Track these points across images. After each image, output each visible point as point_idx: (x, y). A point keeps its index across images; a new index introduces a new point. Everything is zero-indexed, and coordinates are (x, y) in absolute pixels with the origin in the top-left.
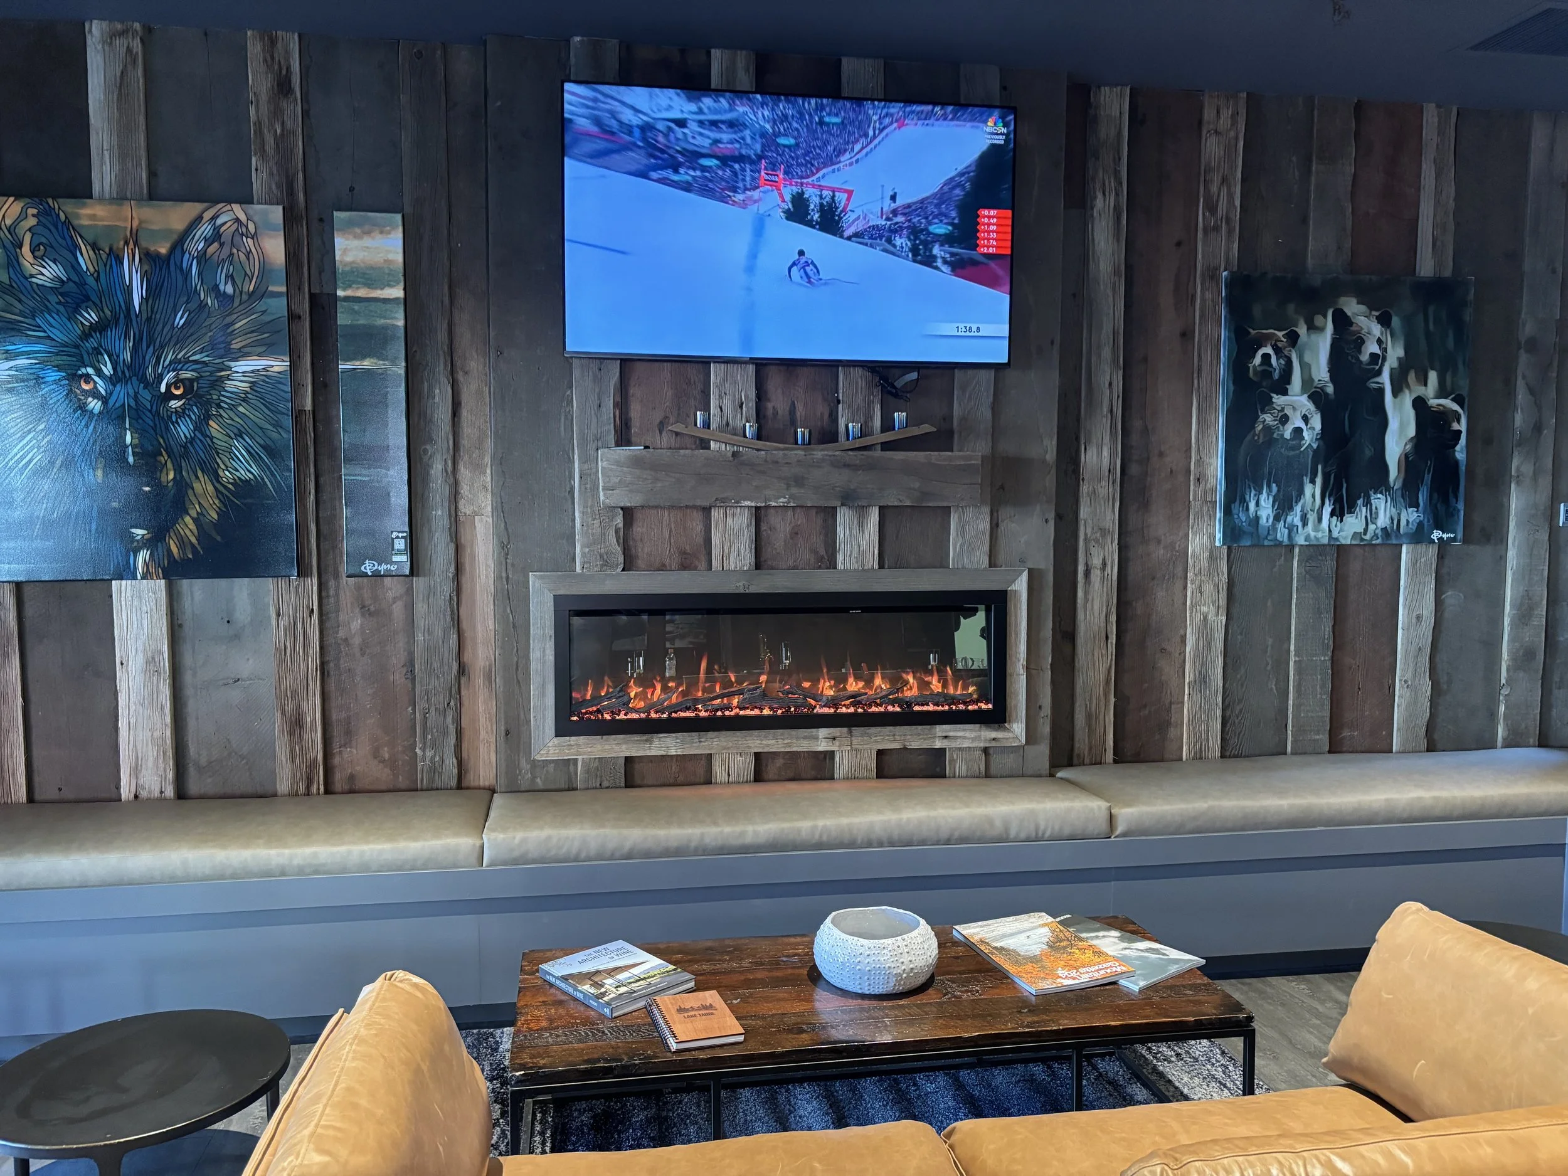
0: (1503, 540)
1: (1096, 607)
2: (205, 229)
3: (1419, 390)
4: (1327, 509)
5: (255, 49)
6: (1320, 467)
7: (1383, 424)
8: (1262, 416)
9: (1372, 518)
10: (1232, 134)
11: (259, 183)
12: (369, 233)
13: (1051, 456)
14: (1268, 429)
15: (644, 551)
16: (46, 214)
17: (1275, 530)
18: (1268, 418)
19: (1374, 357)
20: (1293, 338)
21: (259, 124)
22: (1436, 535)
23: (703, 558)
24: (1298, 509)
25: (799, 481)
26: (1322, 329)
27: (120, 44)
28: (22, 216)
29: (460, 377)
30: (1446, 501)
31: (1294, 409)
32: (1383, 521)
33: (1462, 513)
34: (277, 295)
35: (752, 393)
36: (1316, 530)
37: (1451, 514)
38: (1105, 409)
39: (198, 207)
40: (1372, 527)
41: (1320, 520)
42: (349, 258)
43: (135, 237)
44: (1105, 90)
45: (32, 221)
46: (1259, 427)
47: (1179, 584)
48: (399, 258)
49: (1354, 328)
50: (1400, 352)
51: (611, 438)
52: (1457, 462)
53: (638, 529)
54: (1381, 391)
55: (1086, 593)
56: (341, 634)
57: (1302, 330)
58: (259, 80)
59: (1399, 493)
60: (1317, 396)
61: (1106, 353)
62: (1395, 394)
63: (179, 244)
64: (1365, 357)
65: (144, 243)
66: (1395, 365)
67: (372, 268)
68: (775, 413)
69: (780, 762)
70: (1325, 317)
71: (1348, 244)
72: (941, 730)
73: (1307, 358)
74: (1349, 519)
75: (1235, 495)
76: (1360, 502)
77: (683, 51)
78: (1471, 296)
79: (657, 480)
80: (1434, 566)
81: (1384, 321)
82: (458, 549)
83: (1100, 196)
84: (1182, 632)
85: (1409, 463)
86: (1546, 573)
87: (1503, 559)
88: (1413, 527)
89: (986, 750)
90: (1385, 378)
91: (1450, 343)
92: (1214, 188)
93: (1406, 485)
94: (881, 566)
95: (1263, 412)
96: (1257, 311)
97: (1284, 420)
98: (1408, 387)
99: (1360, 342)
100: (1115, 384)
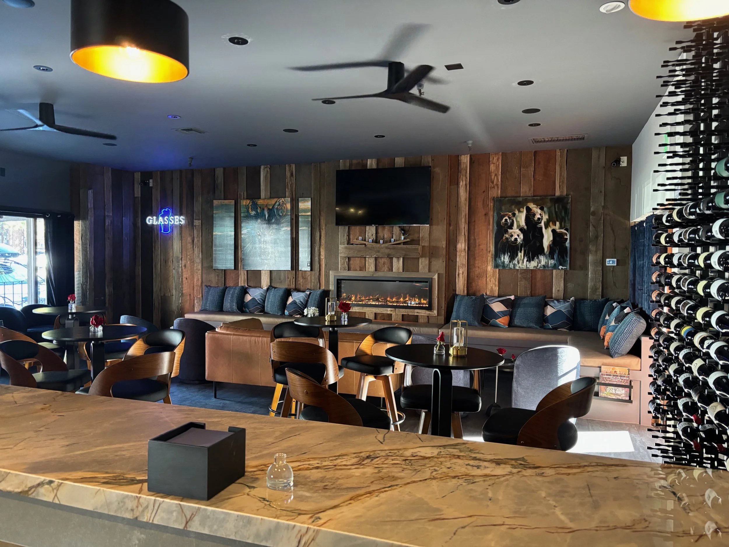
0: (587, 269)
1: (461, 283)
2: (278, 203)
3: (554, 227)
4: (525, 260)
5: (287, 168)
6: (523, 248)
7: (542, 236)
8: (505, 235)
9: (540, 262)
10: (498, 163)
11: (287, 194)
12: (305, 202)
13: (444, 246)
14: (507, 239)
15: (352, 267)
16: (253, 202)
17: (510, 265)
18: (507, 236)
19: (539, 219)
20: (514, 215)
21: (288, 182)
22: (560, 267)
23: (364, 269)
24: (516, 259)
25: (378, 252)
26: (522, 212)
27: (266, 169)
28: (250, 203)
29: (321, 230)
30: (563, 258)
31: (515, 233)
32: (543, 263)
33: (569, 261)
34: (289, 215)
35: (375, 232)
36: (522, 265)
37: (565, 261)
38: (463, 234)
39: (276, 199)
40: (539, 265)
41: (523, 262)
42: (301, 207)
43: (267, 206)
44: (463, 156)
45: (251, 204)
46: (504, 238)
47: (485, 279)
48: (310, 207)
49: (532, 211)
50: (547, 217)
51: (346, 242)
52: (566, 247)
53: (351, 262)
54: (541, 228)
55: (458, 280)
56: (299, 282)
57: (517, 212)
58: (288, 174)
59: (548, 256)
60: (522, 230)
61: (463, 220)
62: (546, 228)
63: (273, 207)
64: (536, 219)
65: (268, 207)
66: (546, 220)
67: (305, 209)
68: (380, 236)
69: (380, 315)
70: (523, 208)
71: (532, 189)
72: (416, 310)
73: (518, 219)
74: (532, 262)
75: (497, 255)
76: (535, 258)
77: (362, 160)
78: (570, 201)
79: (349, 251)
80: (563, 276)
81: (542, 209)
82: (320, 265)
83: (461, 182)
84: (486, 291)
85: (551, 247)
86: (601, 279)
87: (587, 275)
88: (553, 265)
89: (428, 316)
90: (542, 224)
91: (563, 214)
92: (493, 177)
93: (550, 253)
94: (403, 271)
95: (505, 234)
96: (503, 208)
97: (512, 236)
98: (550, 227)
99: (534, 215)
100: (465, 228)
